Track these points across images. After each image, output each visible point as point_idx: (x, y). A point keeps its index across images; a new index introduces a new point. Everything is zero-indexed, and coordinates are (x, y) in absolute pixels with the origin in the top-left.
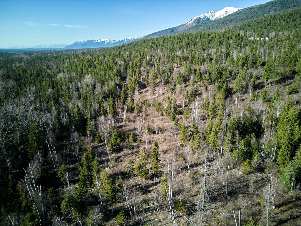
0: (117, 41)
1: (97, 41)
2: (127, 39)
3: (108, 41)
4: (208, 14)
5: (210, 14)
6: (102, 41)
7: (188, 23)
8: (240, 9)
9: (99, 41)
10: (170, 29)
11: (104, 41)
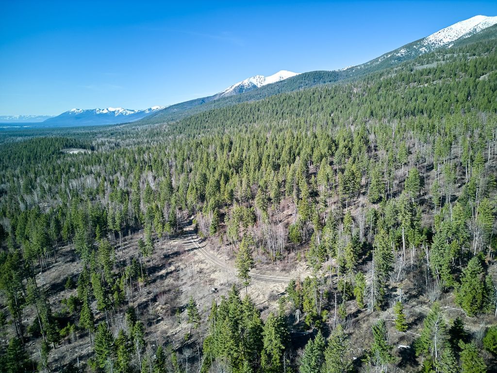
0: (136, 111)
1: (101, 111)
2: (150, 109)
3: (120, 111)
4: (255, 80)
5: (259, 79)
6: (110, 112)
7: (226, 92)
8: (298, 74)
9: (105, 111)
10: (200, 99)
11: (114, 112)
